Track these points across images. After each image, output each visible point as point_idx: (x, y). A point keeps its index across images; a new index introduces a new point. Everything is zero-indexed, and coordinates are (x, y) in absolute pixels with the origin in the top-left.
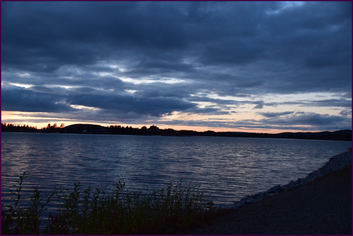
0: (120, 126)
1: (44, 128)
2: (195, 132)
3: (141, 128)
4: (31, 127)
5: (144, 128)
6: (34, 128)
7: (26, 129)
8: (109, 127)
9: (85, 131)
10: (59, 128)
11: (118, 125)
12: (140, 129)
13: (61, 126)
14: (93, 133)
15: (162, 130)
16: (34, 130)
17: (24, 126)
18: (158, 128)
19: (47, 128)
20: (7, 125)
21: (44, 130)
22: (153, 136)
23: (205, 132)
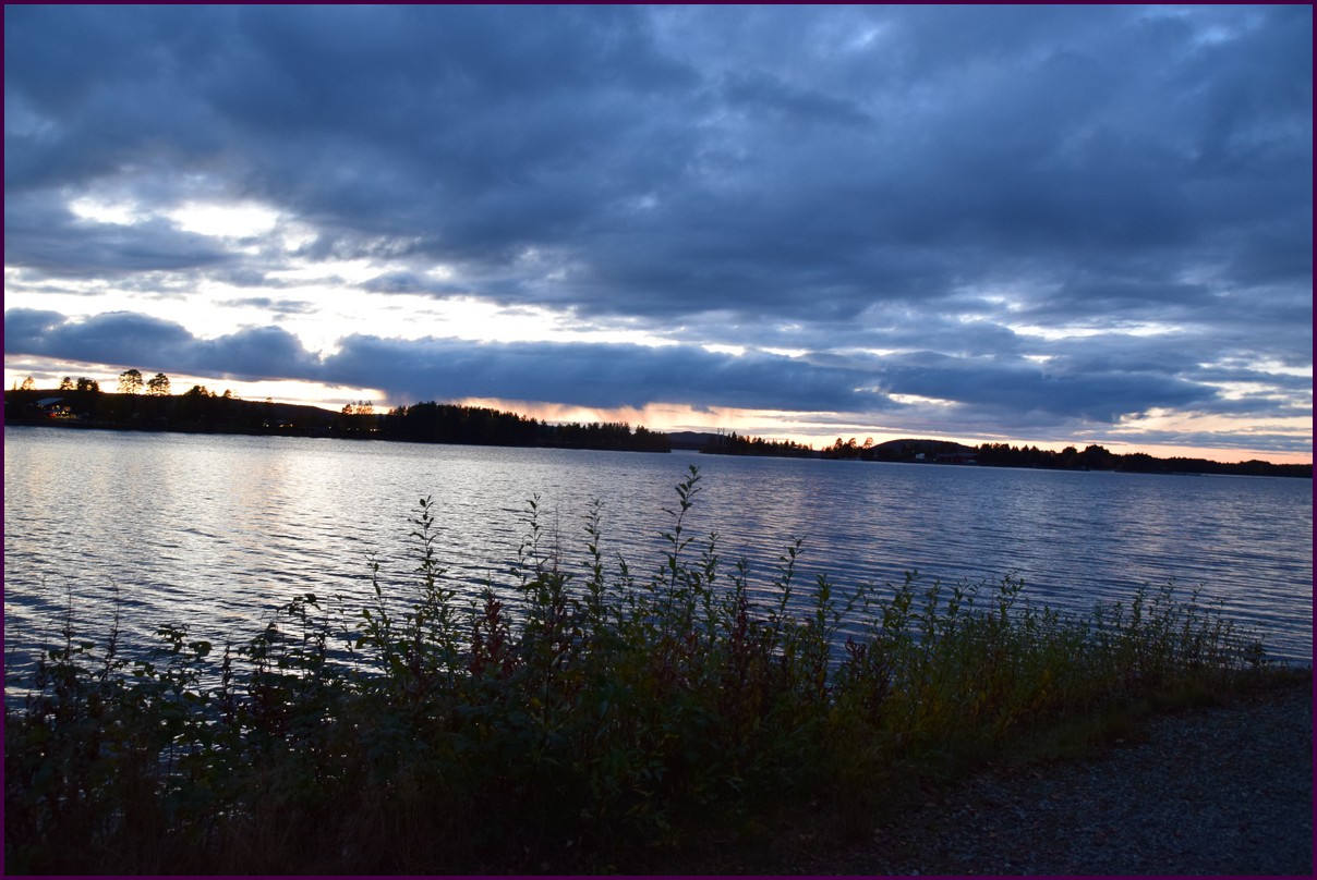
0: (1007, 446)
1: (828, 449)
2: (1213, 463)
3: (1061, 451)
4: (800, 446)
5: (1070, 451)
6: (806, 447)
7: (789, 450)
8: (980, 447)
9: (921, 456)
10: (861, 448)
11: (1001, 443)
12: (1060, 454)
13: (866, 443)
14: (941, 461)
15: (1117, 457)
16: (805, 452)
17: (787, 443)
18: (1107, 451)
19: (835, 448)
20: (751, 441)
21: (827, 454)
22: (1092, 472)
23: (1242, 463)
